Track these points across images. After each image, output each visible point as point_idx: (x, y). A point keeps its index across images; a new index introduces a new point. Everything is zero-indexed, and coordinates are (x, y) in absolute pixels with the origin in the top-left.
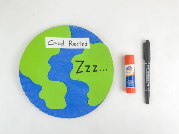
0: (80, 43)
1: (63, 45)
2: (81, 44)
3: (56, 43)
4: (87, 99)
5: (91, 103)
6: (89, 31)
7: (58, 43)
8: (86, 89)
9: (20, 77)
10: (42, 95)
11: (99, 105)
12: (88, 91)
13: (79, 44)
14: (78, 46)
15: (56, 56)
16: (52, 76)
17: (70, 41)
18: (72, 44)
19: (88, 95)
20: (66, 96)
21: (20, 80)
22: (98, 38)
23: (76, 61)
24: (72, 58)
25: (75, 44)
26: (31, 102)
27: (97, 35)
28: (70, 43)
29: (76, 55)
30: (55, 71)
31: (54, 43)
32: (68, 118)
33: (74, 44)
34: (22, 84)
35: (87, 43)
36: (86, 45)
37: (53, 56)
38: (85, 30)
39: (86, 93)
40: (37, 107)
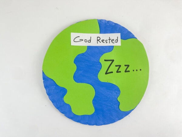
0: (109, 39)
1: (90, 42)
2: (111, 40)
3: (83, 40)
4: (119, 103)
5: (122, 108)
6: (120, 25)
7: (85, 40)
8: (116, 92)
9: (43, 79)
10: (67, 99)
11: (133, 110)
12: (119, 94)
13: (108, 41)
14: (107, 42)
15: (83, 54)
16: (78, 78)
17: (98, 37)
18: (100, 41)
19: (119, 99)
20: (93, 100)
21: (44, 82)
22: (131, 33)
23: (105, 60)
24: (101, 56)
25: (104, 40)
26: (56, 107)
27: (129, 30)
28: (98, 40)
29: (104, 53)
30: (81, 72)
31: (80, 40)
32: (97, 125)
33: (102, 41)
34: (46, 87)
35: (117, 40)
36: (116, 41)
37: (79, 55)
38: (116, 24)
39: (116, 97)
40: (62, 113)
